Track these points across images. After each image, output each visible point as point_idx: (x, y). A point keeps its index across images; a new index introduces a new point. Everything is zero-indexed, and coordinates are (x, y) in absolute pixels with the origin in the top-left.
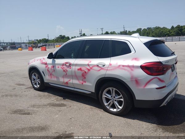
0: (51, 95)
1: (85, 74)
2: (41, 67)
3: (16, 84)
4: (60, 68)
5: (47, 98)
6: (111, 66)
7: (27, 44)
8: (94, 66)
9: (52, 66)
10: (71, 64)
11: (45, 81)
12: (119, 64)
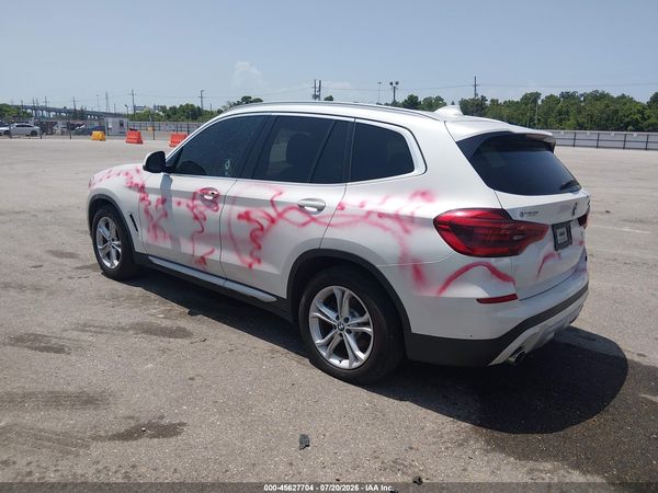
0: (153, 296)
1: (259, 233)
2: (127, 200)
3: (50, 251)
4: (183, 208)
5: (136, 307)
6: (342, 212)
7: (125, 121)
8: (291, 208)
9: (160, 197)
10: (218, 195)
11: (138, 249)
12: (368, 207)
